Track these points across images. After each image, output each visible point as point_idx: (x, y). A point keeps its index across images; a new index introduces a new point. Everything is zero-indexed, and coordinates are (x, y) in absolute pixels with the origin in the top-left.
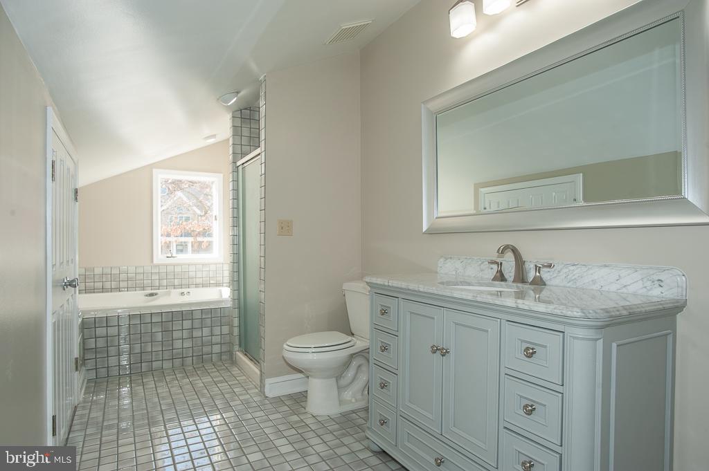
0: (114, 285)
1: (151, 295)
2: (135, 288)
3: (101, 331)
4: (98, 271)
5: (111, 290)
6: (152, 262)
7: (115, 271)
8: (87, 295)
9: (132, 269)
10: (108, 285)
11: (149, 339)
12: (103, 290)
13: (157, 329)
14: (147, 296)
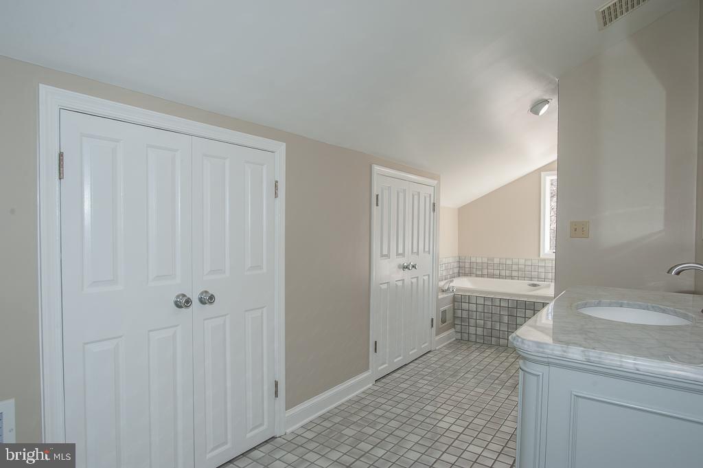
0: (508, 273)
1: (534, 285)
2: (524, 278)
3: (465, 306)
4: (497, 261)
5: (506, 277)
6: (539, 256)
7: (509, 262)
8: (489, 279)
9: (522, 261)
10: (503, 273)
11: (498, 319)
12: (500, 277)
13: (504, 312)
14: (530, 285)
